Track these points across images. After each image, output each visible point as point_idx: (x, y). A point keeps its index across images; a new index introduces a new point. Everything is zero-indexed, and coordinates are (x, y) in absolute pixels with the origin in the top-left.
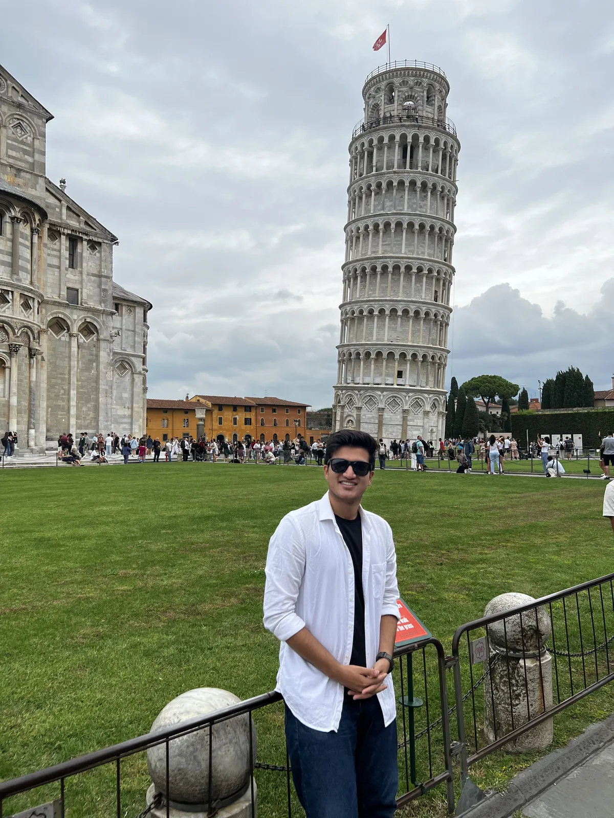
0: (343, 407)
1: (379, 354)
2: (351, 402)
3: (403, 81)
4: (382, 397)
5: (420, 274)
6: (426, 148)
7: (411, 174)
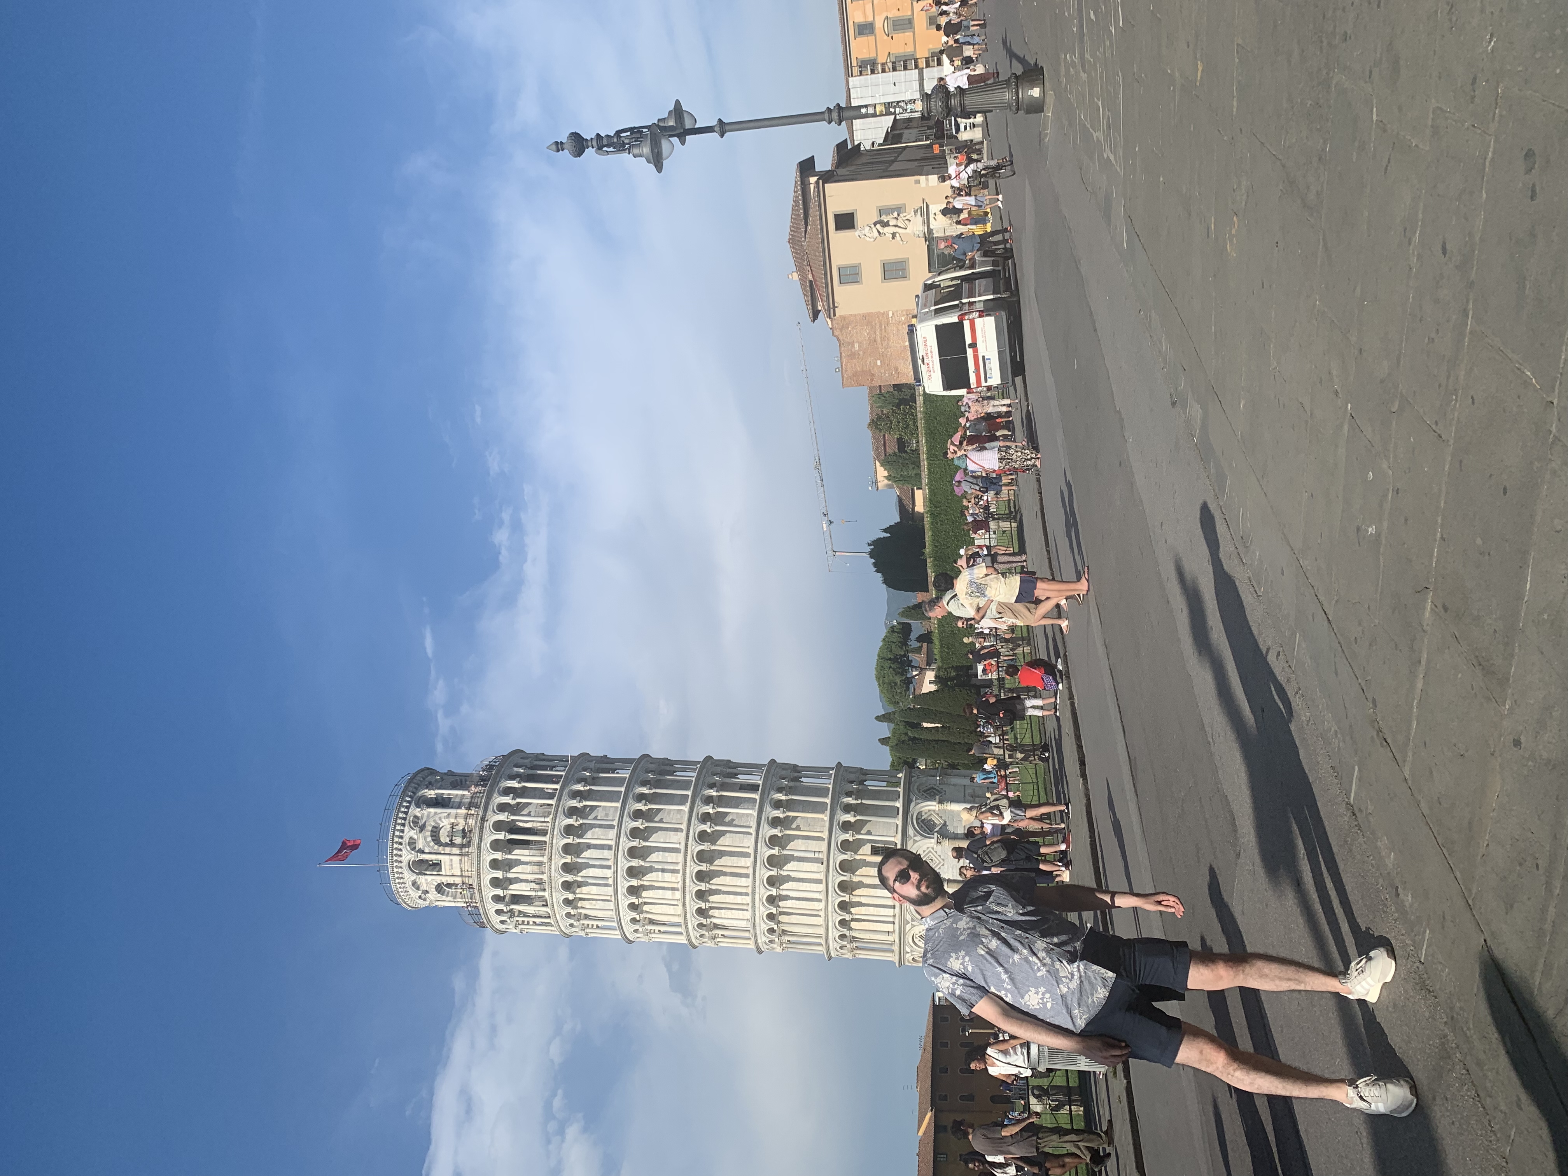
1: (843, 887)
3: (410, 844)
5: (714, 816)
6: (516, 809)
7: (555, 833)
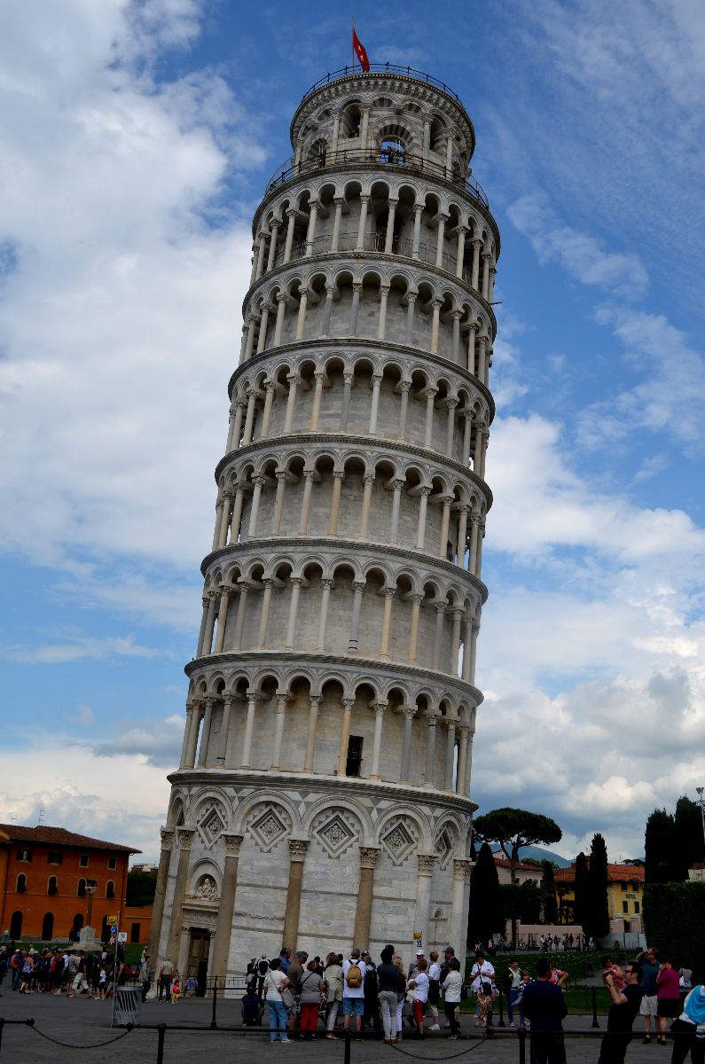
0: (188, 835)
1: (300, 685)
2: (212, 820)
3: (382, 100)
4: (302, 809)
5: (413, 488)
6: (430, 220)
7: (395, 264)
